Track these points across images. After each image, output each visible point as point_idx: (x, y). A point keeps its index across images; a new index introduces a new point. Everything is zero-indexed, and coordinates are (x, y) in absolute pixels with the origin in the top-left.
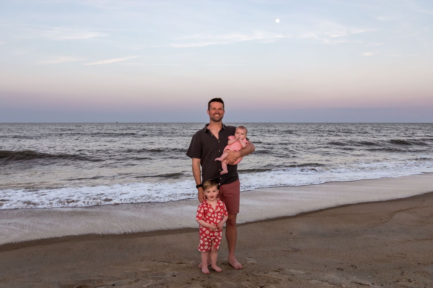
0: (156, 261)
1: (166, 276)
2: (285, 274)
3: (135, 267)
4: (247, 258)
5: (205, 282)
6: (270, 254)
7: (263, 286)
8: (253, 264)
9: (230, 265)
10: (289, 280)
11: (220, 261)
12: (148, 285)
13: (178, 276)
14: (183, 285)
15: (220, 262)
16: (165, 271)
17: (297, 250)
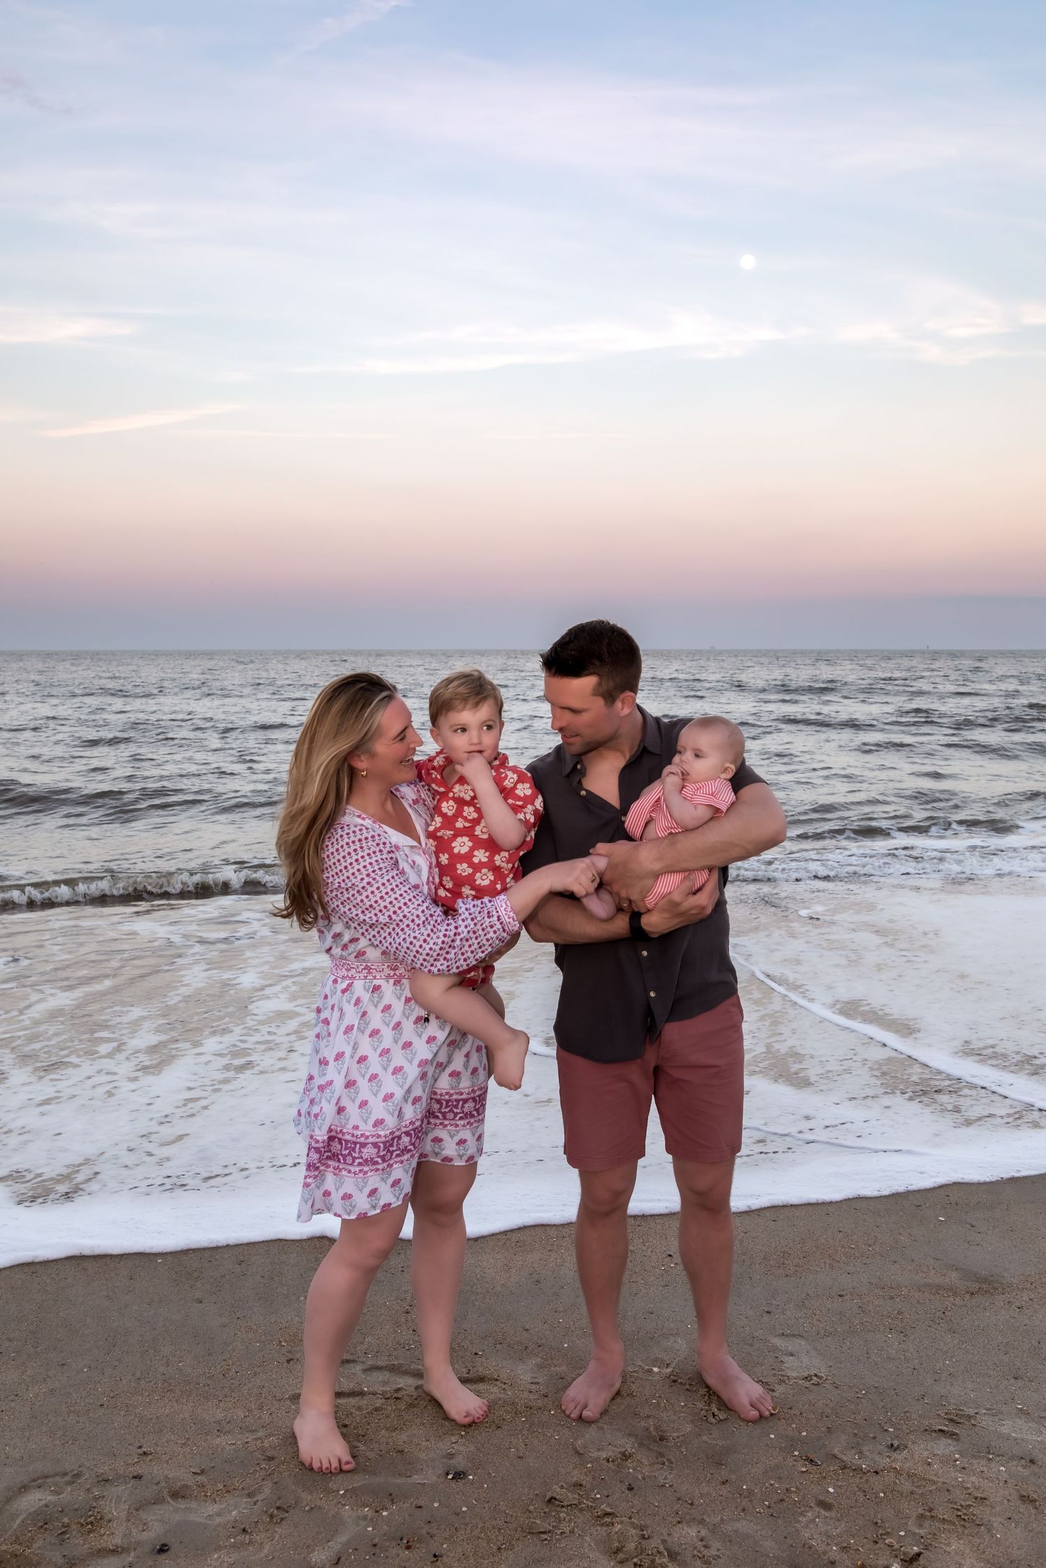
0: (353, 1361)
1: (417, 1479)
2: (988, 1452)
3: (261, 1408)
4: (778, 1342)
5: (618, 1527)
6: (871, 1307)
7: (919, 1555)
8: (818, 1384)
9: (712, 1394)
10: (1024, 1498)
11: (656, 1362)
12: (336, 1545)
13: (475, 1475)
14: (511, 1548)
15: (656, 1369)
16: (404, 1437)
17: (985, 1280)
